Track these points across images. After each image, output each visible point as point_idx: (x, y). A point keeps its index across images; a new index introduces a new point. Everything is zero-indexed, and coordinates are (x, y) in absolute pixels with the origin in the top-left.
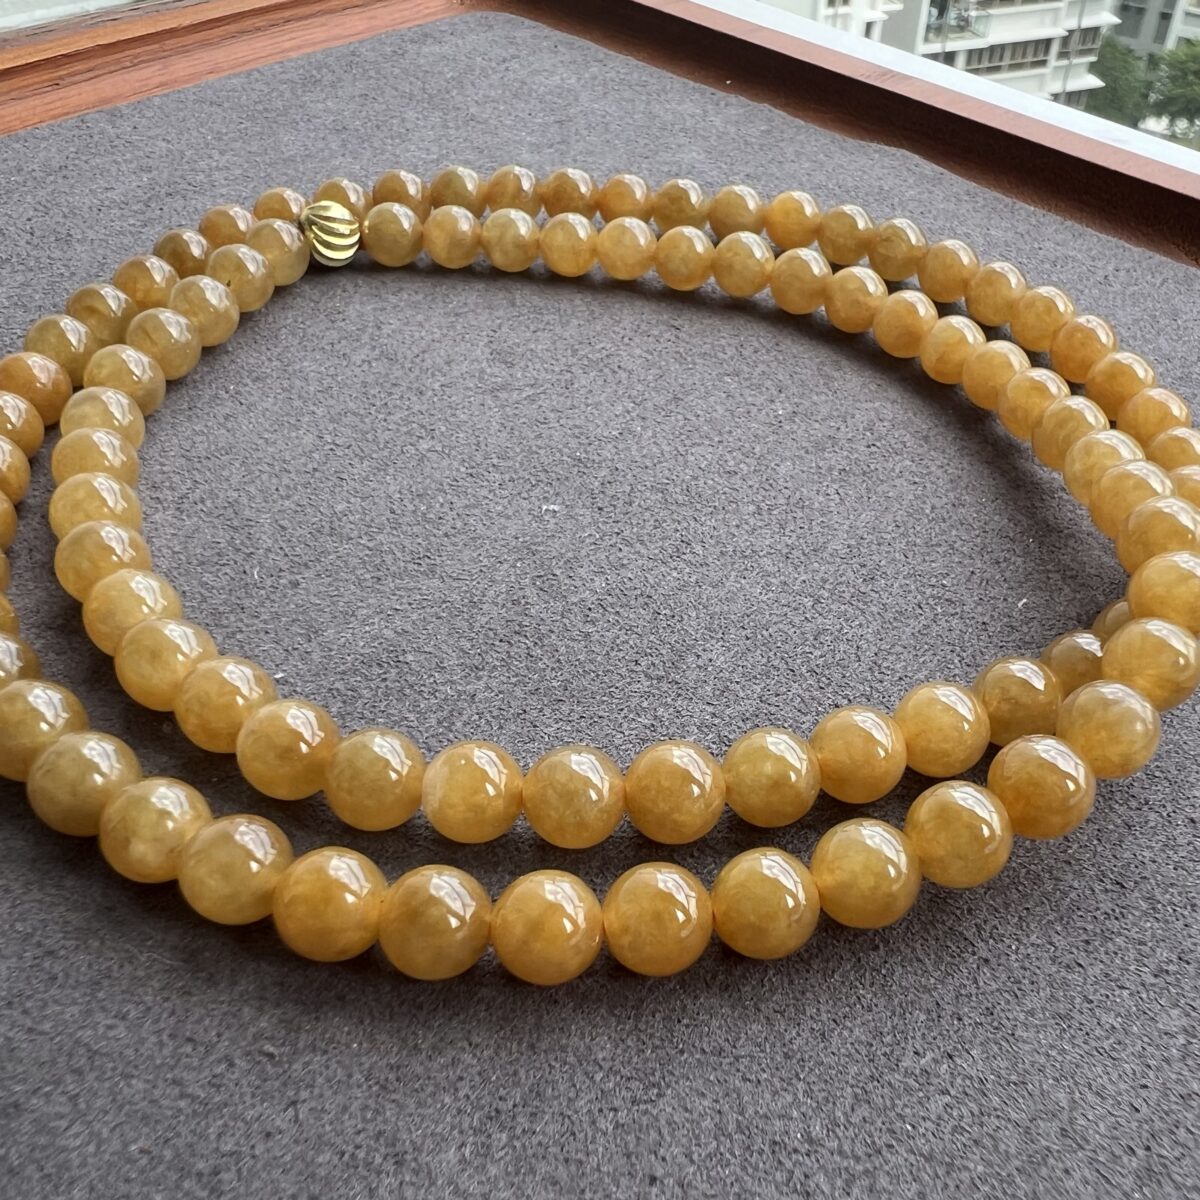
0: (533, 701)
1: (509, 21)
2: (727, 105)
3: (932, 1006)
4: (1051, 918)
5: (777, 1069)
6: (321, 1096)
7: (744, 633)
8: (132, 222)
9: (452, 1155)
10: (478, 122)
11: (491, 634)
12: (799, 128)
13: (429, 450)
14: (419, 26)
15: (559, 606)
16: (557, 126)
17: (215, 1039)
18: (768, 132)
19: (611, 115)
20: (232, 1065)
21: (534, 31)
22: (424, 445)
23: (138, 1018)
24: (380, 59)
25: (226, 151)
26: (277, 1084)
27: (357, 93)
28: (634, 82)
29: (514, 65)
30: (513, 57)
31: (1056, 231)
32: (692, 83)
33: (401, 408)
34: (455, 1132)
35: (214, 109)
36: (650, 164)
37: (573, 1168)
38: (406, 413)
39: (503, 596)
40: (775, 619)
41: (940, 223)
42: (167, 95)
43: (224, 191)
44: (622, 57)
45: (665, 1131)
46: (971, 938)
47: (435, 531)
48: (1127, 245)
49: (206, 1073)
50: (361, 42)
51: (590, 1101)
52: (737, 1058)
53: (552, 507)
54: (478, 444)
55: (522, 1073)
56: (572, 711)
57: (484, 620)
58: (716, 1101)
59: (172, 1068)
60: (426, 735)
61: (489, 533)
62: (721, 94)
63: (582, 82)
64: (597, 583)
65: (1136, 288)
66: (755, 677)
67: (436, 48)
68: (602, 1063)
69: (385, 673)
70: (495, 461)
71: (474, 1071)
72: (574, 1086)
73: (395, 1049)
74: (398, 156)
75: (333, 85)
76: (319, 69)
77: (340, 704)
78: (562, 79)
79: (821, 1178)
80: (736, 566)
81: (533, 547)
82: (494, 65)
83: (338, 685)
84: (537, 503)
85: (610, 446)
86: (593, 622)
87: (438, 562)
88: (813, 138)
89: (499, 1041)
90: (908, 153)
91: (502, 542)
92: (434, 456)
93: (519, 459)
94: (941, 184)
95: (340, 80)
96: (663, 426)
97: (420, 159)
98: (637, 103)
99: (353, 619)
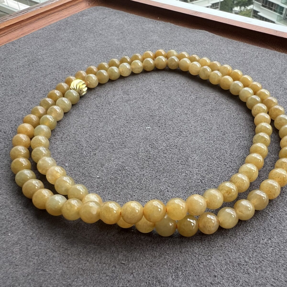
0: (157, 174)
1: (102, 8)
2: (160, 24)
3: (263, 229)
4: (283, 205)
5: (235, 248)
6: (138, 270)
7: (200, 151)
8: (27, 70)
9: (170, 279)
10: (102, 35)
11: (143, 159)
12: (178, 28)
13: (116, 118)
14: (81, 12)
15: (157, 151)
16: (121, 34)
17: (110, 262)
18: (171, 29)
19: (133, 30)
20: (115, 267)
21: (108, 10)
22: (114, 117)
23: (91, 260)
24: (74, 21)
25: (44, 50)
26: (127, 270)
27: (71, 31)
28: (136, 21)
29: (106, 19)
30: (106, 17)
31: (243, 46)
32: (150, 19)
33: (106, 109)
34: (170, 274)
35: (37, 39)
36: (146, 40)
37: (197, 277)
38: (108, 109)
39: (143, 150)
40: (206, 147)
41: (216, 47)
42: (25, 37)
43: (46, 60)
44: (131, 14)
45: (215, 265)
46: (267, 212)
47: (123, 137)
48: (260, 48)
49: (110, 270)
50: (68, 18)
51: (197, 262)
52: (225, 247)
53: (148, 128)
54: (127, 115)
55: (180, 258)
56: (167, 175)
57: (141, 156)
58: (224, 257)
59: (103, 270)
60: (136, 185)
61: (136, 136)
62: (157, 21)
63: (124, 22)
64: (164, 144)
65: (264, 58)
66: (205, 161)
67: (86, 17)
68: (197, 253)
69: (122, 172)
70: (132, 118)
71: (170, 259)
72: (192, 259)
73: (151, 257)
74: (86, 46)
75: (64, 29)
76: (60, 26)
77: (114, 181)
78: (119, 22)
79: (250, 270)
80: (194, 136)
81: (147, 138)
82: (101, 20)
83: (112, 177)
84: (144, 127)
85: (157, 111)
86: (166, 153)
87: (126, 144)
88: (182, 30)
89: (173, 252)
90: (205, 31)
91: (139, 138)
92: (117, 119)
93: (137, 117)
94: (214, 38)
95: (66, 28)
96: (168, 105)
97: (91, 46)
98: (139, 26)
99: (111, 161)
